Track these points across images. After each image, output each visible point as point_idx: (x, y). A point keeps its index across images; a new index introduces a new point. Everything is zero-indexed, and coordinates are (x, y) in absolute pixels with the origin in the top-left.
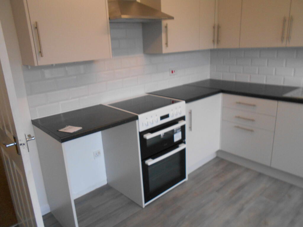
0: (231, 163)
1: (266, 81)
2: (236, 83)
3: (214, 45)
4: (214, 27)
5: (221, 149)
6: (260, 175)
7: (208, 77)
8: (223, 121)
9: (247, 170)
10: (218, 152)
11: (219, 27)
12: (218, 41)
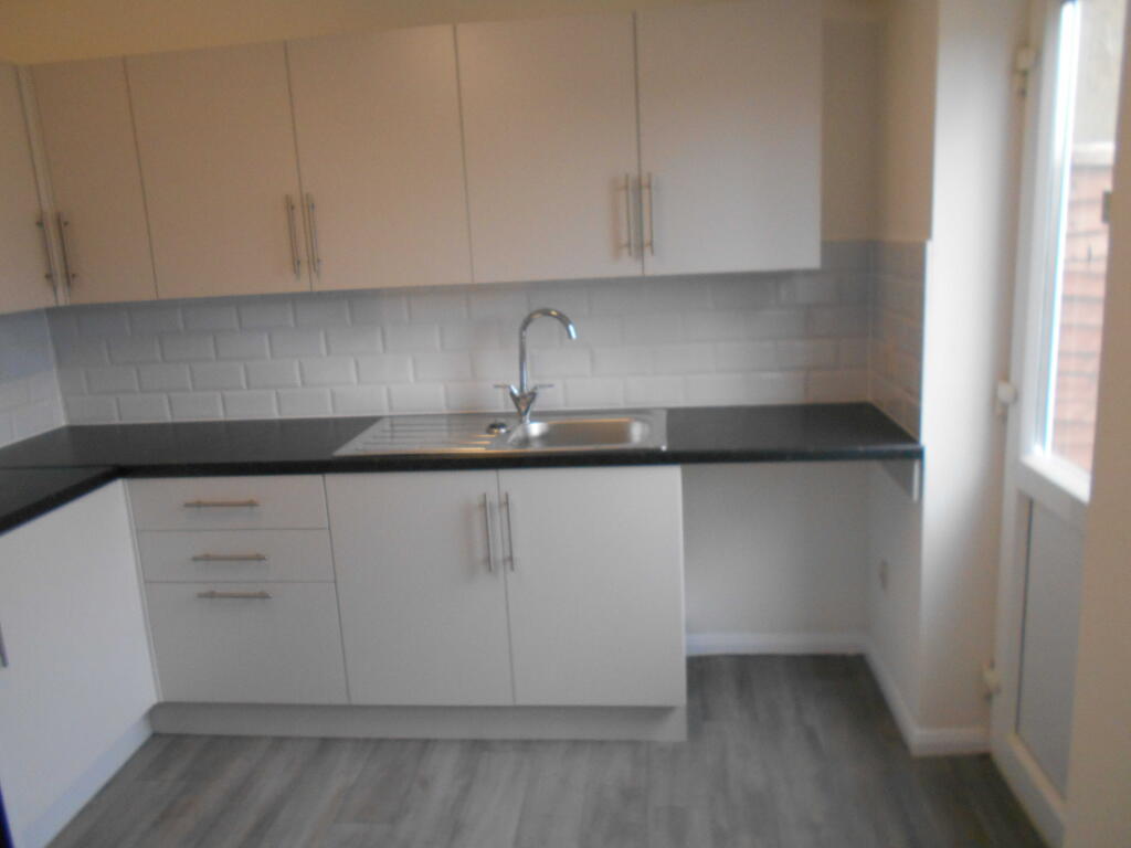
0: (215, 741)
1: (280, 411)
2: (177, 429)
3: (55, 289)
4: (40, 224)
5: (162, 700)
6: (326, 744)
7: (60, 421)
8: (149, 582)
9: (279, 742)
10: (154, 713)
11: (61, 224)
12: (70, 277)
